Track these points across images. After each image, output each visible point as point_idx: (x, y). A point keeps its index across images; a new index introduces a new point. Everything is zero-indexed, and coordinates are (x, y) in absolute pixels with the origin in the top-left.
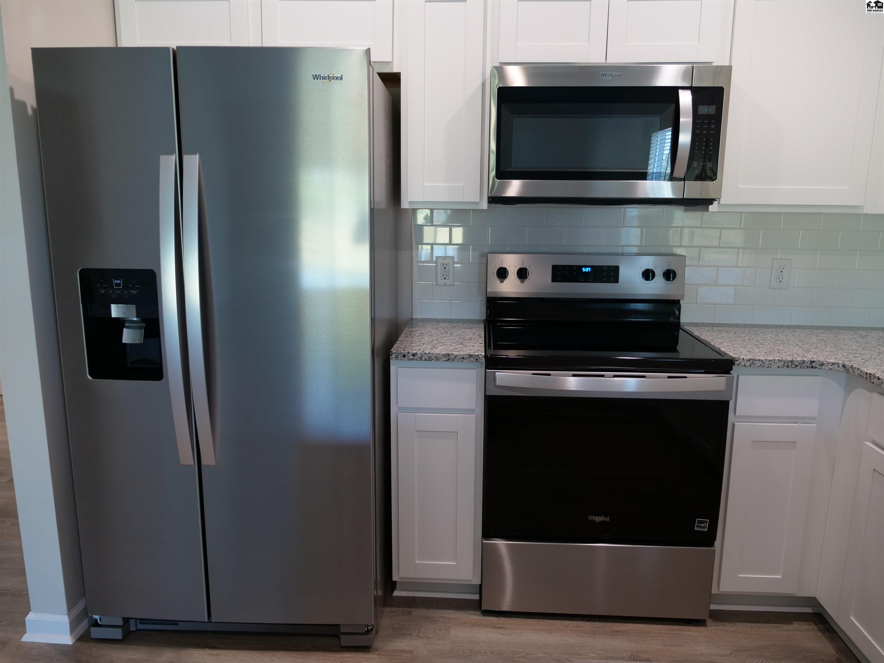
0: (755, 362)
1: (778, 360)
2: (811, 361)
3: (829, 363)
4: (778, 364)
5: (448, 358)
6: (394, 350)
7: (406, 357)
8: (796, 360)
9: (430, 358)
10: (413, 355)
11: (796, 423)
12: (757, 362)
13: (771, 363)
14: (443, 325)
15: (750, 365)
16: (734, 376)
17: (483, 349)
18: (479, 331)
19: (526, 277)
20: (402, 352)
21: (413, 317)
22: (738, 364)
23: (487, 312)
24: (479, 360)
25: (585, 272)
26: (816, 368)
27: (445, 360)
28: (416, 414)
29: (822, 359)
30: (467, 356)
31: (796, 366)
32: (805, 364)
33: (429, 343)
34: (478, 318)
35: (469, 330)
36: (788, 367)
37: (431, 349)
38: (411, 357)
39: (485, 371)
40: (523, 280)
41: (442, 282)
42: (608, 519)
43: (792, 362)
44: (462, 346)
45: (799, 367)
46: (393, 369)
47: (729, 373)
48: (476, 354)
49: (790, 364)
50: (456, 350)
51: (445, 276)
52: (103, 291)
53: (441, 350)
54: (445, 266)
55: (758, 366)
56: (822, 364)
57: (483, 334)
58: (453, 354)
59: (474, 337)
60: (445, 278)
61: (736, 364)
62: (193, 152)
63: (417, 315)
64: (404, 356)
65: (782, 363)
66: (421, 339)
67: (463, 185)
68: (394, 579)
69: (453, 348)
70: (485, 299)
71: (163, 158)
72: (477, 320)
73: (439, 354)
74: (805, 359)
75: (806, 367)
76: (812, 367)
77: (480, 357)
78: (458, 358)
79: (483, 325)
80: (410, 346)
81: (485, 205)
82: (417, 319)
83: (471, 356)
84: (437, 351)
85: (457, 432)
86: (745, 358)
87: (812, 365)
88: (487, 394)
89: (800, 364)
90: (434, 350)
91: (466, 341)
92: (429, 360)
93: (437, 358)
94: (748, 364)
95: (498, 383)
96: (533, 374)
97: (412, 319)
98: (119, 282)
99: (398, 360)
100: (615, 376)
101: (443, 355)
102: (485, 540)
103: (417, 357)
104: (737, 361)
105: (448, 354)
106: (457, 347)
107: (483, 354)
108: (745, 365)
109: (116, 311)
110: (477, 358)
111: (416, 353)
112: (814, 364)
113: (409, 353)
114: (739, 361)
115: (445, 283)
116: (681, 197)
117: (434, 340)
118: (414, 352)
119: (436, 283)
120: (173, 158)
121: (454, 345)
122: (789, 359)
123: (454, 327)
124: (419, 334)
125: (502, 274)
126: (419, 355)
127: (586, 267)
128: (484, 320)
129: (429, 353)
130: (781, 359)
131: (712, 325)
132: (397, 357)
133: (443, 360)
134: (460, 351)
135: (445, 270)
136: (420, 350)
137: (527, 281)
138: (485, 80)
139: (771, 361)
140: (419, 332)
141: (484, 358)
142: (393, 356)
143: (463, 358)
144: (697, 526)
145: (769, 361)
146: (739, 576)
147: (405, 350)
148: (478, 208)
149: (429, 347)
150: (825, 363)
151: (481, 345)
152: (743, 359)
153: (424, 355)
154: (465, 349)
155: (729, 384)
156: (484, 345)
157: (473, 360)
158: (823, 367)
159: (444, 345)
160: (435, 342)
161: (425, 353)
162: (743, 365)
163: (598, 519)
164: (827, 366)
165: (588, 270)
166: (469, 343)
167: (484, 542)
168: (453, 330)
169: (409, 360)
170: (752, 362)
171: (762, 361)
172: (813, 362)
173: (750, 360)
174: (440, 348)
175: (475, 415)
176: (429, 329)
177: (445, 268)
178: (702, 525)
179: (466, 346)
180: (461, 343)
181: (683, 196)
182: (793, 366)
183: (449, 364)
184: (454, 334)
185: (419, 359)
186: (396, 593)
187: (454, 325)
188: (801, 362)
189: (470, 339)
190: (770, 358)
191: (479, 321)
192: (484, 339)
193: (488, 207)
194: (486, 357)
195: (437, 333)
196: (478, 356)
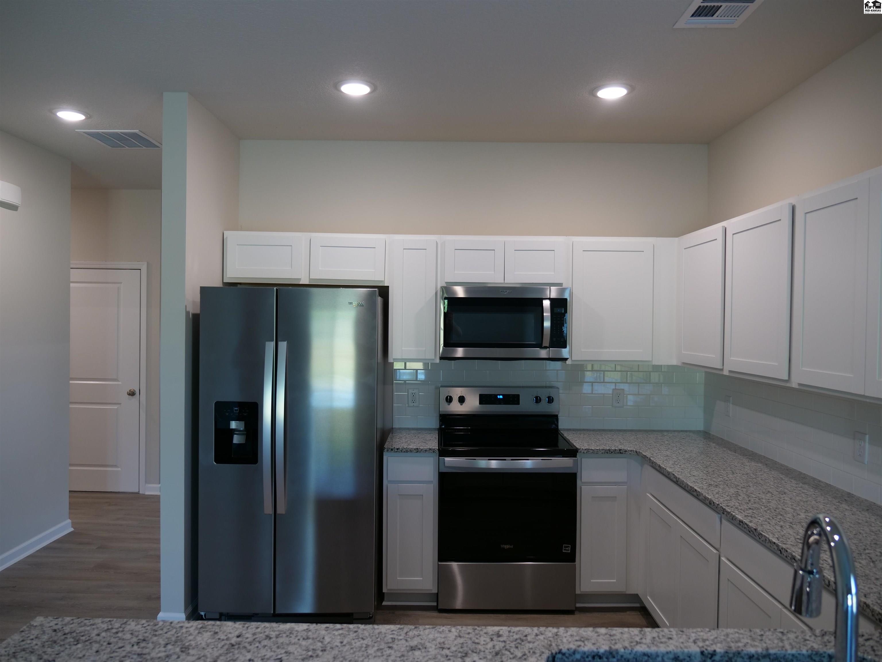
0: (589, 451)
1: (602, 449)
2: (619, 449)
3: (629, 451)
4: (602, 451)
5: (417, 450)
6: (386, 446)
7: (393, 450)
8: (612, 449)
9: (407, 451)
10: (397, 449)
11: (615, 486)
12: (590, 451)
13: (598, 451)
14: (413, 432)
15: (587, 452)
16: (577, 459)
17: (437, 445)
18: (435, 436)
19: (464, 402)
20: (391, 447)
21: (393, 427)
22: (580, 452)
23: (440, 423)
24: (435, 452)
25: (499, 398)
26: (622, 453)
27: (416, 451)
28: (399, 484)
29: (626, 448)
30: (428, 450)
31: (612, 452)
32: (617, 451)
33: (405, 442)
34: (434, 427)
35: (429, 435)
36: (607, 453)
37: (407, 446)
38: (396, 450)
39: (439, 458)
40: (462, 403)
41: (412, 404)
42: (512, 547)
43: (609, 450)
44: (425, 444)
45: (613, 453)
46: (385, 458)
47: (576, 457)
48: (433, 448)
49: (608, 451)
50: (422, 446)
51: (413, 401)
52: (227, 414)
53: (412, 446)
54: (413, 394)
55: (591, 453)
56: (626, 451)
57: (438, 437)
58: (420, 448)
59: (432, 439)
60: (413, 402)
61: (579, 452)
62: (284, 340)
63: (396, 425)
64: (392, 450)
65: (604, 451)
66: (400, 441)
67: (425, 349)
68: (383, 591)
69: (420, 445)
70: (438, 415)
71: (267, 343)
72: (434, 429)
73: (412, 448)
74: (616, 448)
75: (617, 453)
76: (621, 453)
77: (436, 449)
78: (423, 450)
79: (437, 432)
80: (395, 444)
81: (438, 361)
82: (395, 428)
83: (430, 449)
84: (411, 447)
85: (423, 495)
86: (584, 448)
87: (620, 452)
88: (440, 471)
89: (614, 451)
90: (409, 446)
91: (427, 441)
92: (406, 452)
93: (411, 451)
94: (585, 452)
95: (446, 465)
96: (466, 459)
97: (393, 428)
98: (237, 409)
99: (388, 452)
100: (512, 460)
101: (415, 449)
102: (440, 562)
103: (399, 450)
104: (579, 450)
105: (417, 449)
106: (422, 444)
107: (437, 448)
108: (584, 452)
109: (233, 425)
110: (434, 450)
111: (399, 448)
112: (621, 451)
113: (395, 448)
114: (581, 450)
115: (413, 405)
116: (548, 357)
117: (408, 441)
118: (398, 447)
119: (408, 406)
120: (273, 344)
121: (420, 443)
122: (607, 449)
123: (419, 433)
124: (398, 438)
125: (449, 400)
126: (401, 449)
127: (500, 395)
128: (438, 429)
129: (406, 448)
130: (603, 449)
131: (574, 430)
132: (388, 451)
133: (414, 452)
134: (424, 447)
135: (414, 397)
136: (401, 446)
137: (464, 404)
138: (437, 291)
139: (598, 449)
140: (398, 436)
141: (437, 451)
142: (386, 450)
143: (426, 451)
144: (564, 550)
145: (597, 450)
146: (592, 581)
147: (392, 446)
148: (434, 362)
149: (406, 444)
150: (627, 450)
151: (436, 443)
152: (582, 449)
153: (403, 449)
154: (427, 445)
155: (576, 463)
156: (438, 443)
157: (432, 451)
158: (626, 453)
159: (415, 444)
160: (409, 442)
161: (404, 448)
162: (583, 452)
163: (507, 547)
164: (628, 452)
165: (501, 397)
166: (429, 442)
167: (439, 563)
168: (419, 435)
169: (394, 452)
170: (588, 450)
171: (593, 450)
172: (621, 450)
173: (586, 449)
174: (412, 445)
175: (433, 485)
176: (405, 435)
177: (413, 396)
178: (567, 549)
179: (427, 444)
180: (424, 443)
181: (549, 356)
182: (610, 452)
183: (418, 454)
184: (420, 437)
185: (400, 451)
186: (384, 603)
187: (420, 432)
188: (614, 450)
189: (430, 440)
190: (597, 448)
191: (435, 429)
192: (438, 440)
193: (440, 362)
194: (439, 449)
195: (410, 437)
196: (434, 449)
